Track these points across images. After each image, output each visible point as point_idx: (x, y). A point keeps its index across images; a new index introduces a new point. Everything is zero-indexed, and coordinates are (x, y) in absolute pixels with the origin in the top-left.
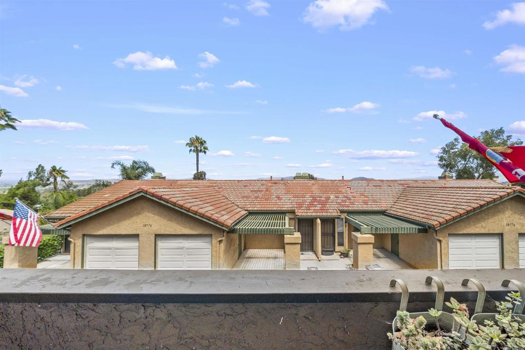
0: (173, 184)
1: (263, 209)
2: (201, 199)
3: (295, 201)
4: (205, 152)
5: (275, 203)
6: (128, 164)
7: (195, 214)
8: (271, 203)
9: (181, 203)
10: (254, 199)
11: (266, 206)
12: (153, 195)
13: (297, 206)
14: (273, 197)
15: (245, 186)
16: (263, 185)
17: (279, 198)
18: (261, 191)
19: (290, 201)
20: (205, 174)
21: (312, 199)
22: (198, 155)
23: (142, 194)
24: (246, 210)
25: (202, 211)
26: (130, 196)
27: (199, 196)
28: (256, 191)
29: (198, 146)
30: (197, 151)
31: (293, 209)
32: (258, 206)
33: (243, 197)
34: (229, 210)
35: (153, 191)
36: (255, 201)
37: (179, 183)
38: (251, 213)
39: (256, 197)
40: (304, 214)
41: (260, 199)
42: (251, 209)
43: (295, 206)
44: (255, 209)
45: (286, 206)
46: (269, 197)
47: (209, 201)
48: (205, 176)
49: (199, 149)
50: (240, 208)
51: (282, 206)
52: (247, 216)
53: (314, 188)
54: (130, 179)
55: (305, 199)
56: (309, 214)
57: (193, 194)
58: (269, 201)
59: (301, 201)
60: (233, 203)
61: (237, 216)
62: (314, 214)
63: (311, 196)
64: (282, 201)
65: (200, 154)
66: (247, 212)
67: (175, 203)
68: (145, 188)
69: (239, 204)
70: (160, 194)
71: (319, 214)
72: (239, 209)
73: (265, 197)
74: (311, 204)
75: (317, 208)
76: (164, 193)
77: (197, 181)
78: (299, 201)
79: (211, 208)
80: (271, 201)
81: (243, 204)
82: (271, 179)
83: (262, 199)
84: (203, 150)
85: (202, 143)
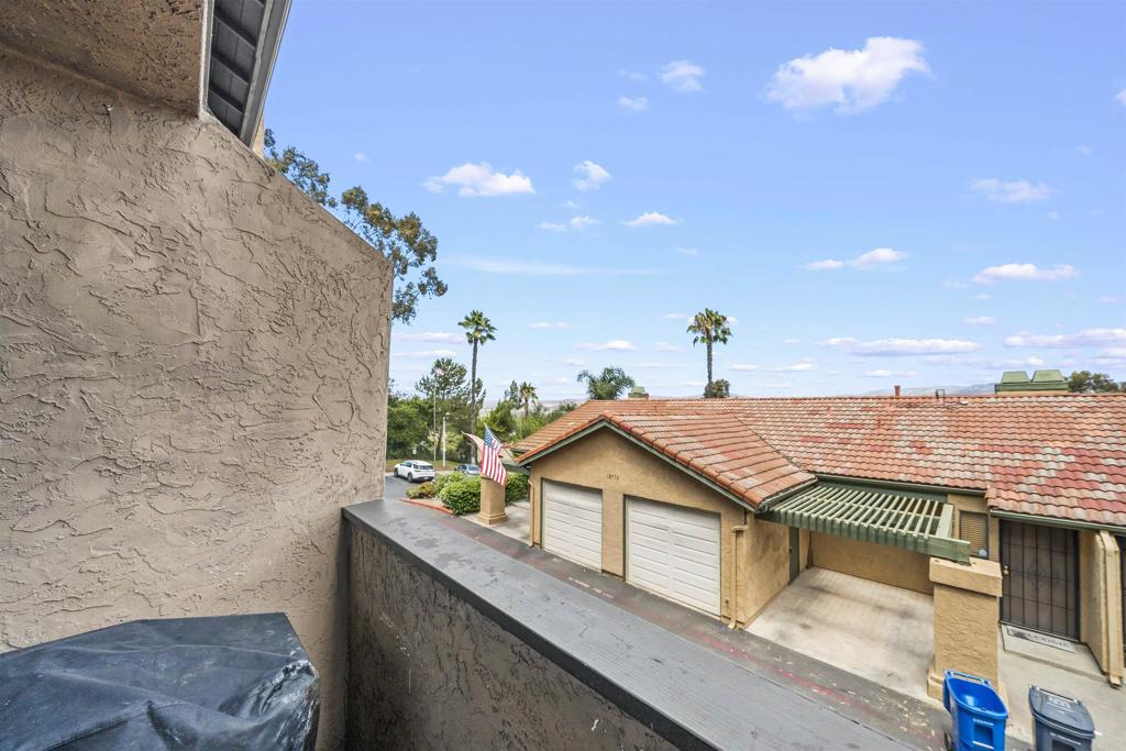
0: (660, 407)
1: (862, 474)
2: (703, 438)
3: (987, 461)
4: (725, 340)
5: (905, 462)
6: (598, 374)
7: (686, 467)
8: (890, 461)
9: (662, 443)
10: (836, 446)
11: (874, 467)
12: (619, 426)
13: (998, 477)
14: (901, 443)
15: (812, 413)
17: (921, 448)
18: (859, 427)
19: (967, 460)
20: (727, 386)
21: (1072, 459)
22: (709, 348)
23: (604, 424)
24: (809, 472)
25: (699, 462)
27: (701, 432)
28: (842, 427)
29: (711, 328)
30: (710, 340)
31: (979, 484)
32: (848, 465)
33: (805, 439)
34: (762, 467)
35: (618, 419)
36: (839, 452)
37: (669, 405)
38: (823, 480)
39: (844, 442)
40: (1026, 507)
41: (858, 448)
42: (824, 469)
43: (989, 476)
44: (838, 471)
45: (948, 473)
46: (887, 443)
47: (718, 443)
48: (727, 389)
49: (713, 334)
50: (795, 464)
51: (930, 472)
52: (814, 485)
53: (1088, 423)
54: (600, 397)
55: (1039, 457)
56: (1052, 510)
57: (688, 428)
58: (883, 455)
59: (1017, 463)
60: (778, 452)
61: (783, 484)
62: (1080, 513)
63: (1066, 451)
64: (931, 457)
65: (717, 346)
66: (813, 476)
67: (652, 443)
68: (609, 413)
69: (791, 454)
70: (629, 425)
71: (1108, 517)
72: (791, 468)
73: (872, 442)
74: (1068, 477)
75: (1099, 494)
76: (635, 424)
77: (709, 402)
78: (1007, 462)
79: (721, 458)
80: (890, 455)
81: (804, 455)
82: (897, 393)
83: (863, 448)
84: (721, 336)
85: (718, 323)
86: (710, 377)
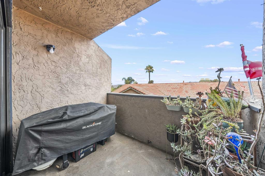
0: (140, 85)
2: (149, 91)
4: (152, 72)
5: (184, 94)
6: (127, 78)
10: (173, 92)
14: (184, 91)
16: (178, 85)
17: (187, 92)
18: (177, 88)
20: (153, 82)
23: (131, 88)
26: (128, 89)
28: (174, 88)
29: (150, 69)
30: (150, 72)
33: (167, 91)
35: (133, 87)
36: (173, 93)
41: (176, 92)
46: (181, 91)
47: (152, 92)
49: (150, 70)
57: (147, 89)
58: (181, 93)
60: (163, 93)
68: (131, 86)
69: (165, 94)
70: (136, 88)
73: (179, 91)
77: (150, 84)
80: (182, 93)
81: (167, 94)
82: (184, 82)
83: (177, 92)
84: (152, 71)
85: (151, 68)
86: (150, 80)
